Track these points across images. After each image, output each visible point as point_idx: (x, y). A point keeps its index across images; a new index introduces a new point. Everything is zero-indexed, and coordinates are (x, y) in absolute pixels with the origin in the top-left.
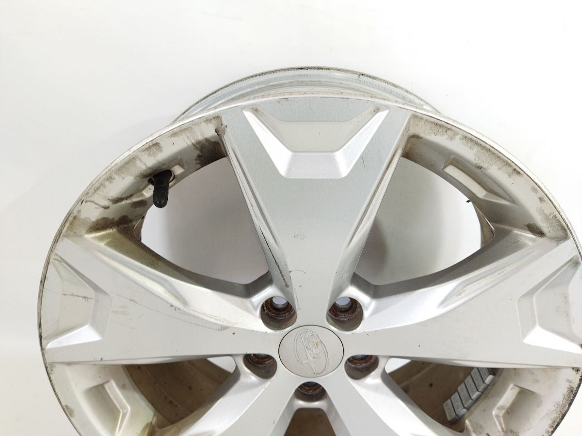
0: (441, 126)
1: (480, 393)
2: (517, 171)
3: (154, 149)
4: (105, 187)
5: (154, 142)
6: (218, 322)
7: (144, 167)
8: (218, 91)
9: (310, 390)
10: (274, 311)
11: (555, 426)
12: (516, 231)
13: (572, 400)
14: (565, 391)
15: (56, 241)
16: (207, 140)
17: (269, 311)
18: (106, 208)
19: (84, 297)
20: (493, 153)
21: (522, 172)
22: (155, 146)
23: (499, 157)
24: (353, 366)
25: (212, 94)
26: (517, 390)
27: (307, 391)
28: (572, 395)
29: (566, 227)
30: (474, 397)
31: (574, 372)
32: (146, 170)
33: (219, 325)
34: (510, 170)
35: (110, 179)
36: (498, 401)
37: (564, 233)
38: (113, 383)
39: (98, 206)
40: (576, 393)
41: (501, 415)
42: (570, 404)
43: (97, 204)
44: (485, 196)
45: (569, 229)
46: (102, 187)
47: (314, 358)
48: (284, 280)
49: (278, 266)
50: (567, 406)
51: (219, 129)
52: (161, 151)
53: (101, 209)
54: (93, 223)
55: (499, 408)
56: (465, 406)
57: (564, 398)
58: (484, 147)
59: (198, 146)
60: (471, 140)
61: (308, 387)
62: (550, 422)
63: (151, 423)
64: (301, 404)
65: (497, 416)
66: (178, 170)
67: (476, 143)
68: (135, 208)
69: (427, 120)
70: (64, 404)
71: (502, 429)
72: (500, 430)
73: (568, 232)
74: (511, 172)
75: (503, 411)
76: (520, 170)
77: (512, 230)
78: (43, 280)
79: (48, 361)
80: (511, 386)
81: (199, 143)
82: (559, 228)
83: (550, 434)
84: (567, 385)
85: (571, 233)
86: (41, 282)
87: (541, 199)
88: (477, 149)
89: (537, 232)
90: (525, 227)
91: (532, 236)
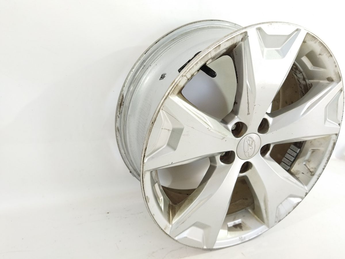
3: (217, 48)
5: (219, 44)
6: (222, 136)
7: (210, 57)
8: (174, 31)
12: (321, 81)
16: (236, 44)
19: (168, 130)
20: (326, 48)
21: (333, 56)
22: (219, 46)
23: (328, 50)
25: (171, 32)
26: (312, 151)
28: (334, 145)
29: (341, 76)
31: (336, 136)
35: (197, 63)
36: (305, 159)
43: (187, 78)
46: (192, 68)
47: (250, 149)
48: (248, 111)
49: (248, 105)
51: (243, 38)
53: (187, 80)
55: (305, 161)
56: (289, 165)
60: (321, 43)
65: (305, 165)
69: (311, 35)
70: (146, 196)
71: (308, 169)
73: (341, 78)
74: (329, 55)
75: (307, 162)
76: (332, 55)
78: (154, 122)
79: (145, 170)
80: (310, 150)
81: (233, 45)
82: (339, 77)
84: (333, 142)
87: (336, 66)
88: (322, 47)
89: (330, 80)
90: (326, 79)
91: (328, 82)
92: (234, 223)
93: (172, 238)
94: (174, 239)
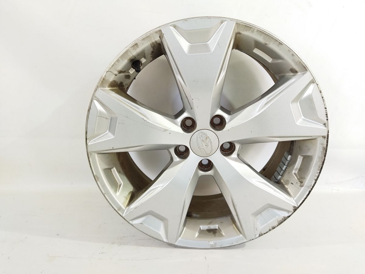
0: (248, 27)
1: (286, 166)
2: (281, 44)
3: (135, 46)
4: (116, 65)
5: (136, 43)
6: (163, 127)
7: (131, 55)
9: (205, 168)
10: (186, 127)
11: (320, 169)
13: (326, 154)
14: (321, 150)
15: (96, 90)
16: (156, 42)
17: (184, 127)
18: (116, 75)
19: (106, 118)
20: (270, 36)
21: (283, 43)
22: (136, 45)
23: (273, 38)
24: (224, 153)
26: (302, 158)
27: (204, 168)
28: (325, 151)
29: (305, 66)
30: (284, 169)
31: (324, 139)
32: (132, 57)
33: (164, 129)
34: (278, 43)
35: (118, 61)
36: (294, 167)
37: (305, 69)
38: (115, 168)
39: (113, 74)
40: (327, 149)
41: (296, 173)
42: (325, 156)
43: (113, 73)
44: (272, 61)
45: (307, 67)
46: (115, 65)
47: (206, 145)
48: (190, 105)
49: (187, 99)
50: (324, 157)
51: (161, 36)
52: (138, 47)
53: (114, 76)
54: (111, 82)
55: (295, 170)
56: (280, 175)
57: (322, 154)
58: (266, 34)
59: (152, 45)
60: (260, 31)
61: (204, 166)
62: (318, 167)
63: (132, 191)
64: (201, 173)
65: (295, 174)
66: (143, 60)
67: (263, 33)
68: (126, 79)
69: (242, 25)
70: (95, 174)
71: (298, 179)
72: (297, 179)
75: (297, 170)
77: (285, 75)
78: (89, 110)
79: (89, 151)
80: (299, 156)
81: (153, 43)
82: (303, 67)
83: (319, 174)
84: (322, 146)
85: (308, 69)
86: (88, 111)
87: (293, 55)
88: (263, 35)
89: (294, 71)
90: (290, 71)
91: (293, 74)
92: (209, 227)
93: (127, 221)
94: (129, 223)
